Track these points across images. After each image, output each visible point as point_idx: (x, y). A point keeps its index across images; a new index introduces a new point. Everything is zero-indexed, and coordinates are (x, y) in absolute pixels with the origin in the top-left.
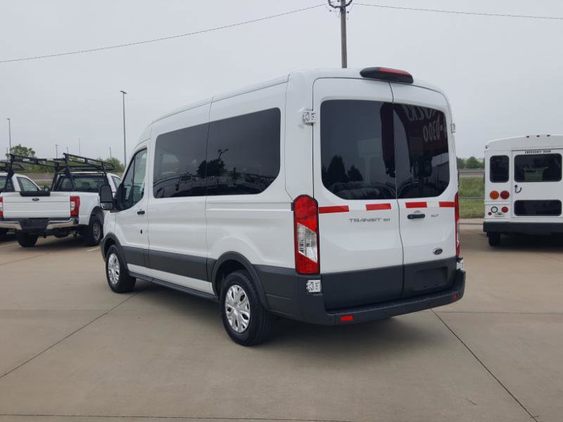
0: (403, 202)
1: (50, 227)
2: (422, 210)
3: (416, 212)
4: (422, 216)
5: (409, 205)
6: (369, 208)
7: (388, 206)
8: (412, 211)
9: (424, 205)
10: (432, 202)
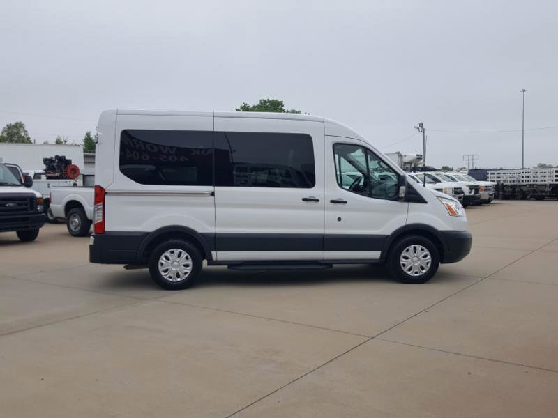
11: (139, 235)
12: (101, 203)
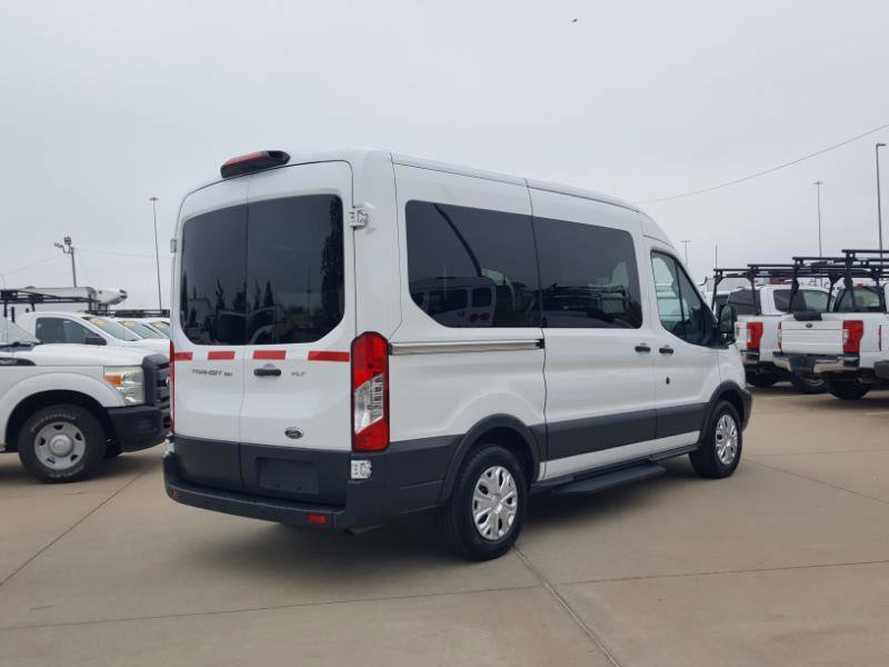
0: (251, 349)
1: (818, 369)
2: (277, 364)
3: (268, 365)
4: (277, 373)
5: (258, 355)
6: (212, 356)
7: (230, 356)
8: (261, 364)
9: (281, 355)
10: (297, 352)
11: (445, 444)
12: (381, 376)
